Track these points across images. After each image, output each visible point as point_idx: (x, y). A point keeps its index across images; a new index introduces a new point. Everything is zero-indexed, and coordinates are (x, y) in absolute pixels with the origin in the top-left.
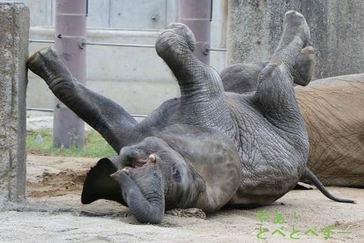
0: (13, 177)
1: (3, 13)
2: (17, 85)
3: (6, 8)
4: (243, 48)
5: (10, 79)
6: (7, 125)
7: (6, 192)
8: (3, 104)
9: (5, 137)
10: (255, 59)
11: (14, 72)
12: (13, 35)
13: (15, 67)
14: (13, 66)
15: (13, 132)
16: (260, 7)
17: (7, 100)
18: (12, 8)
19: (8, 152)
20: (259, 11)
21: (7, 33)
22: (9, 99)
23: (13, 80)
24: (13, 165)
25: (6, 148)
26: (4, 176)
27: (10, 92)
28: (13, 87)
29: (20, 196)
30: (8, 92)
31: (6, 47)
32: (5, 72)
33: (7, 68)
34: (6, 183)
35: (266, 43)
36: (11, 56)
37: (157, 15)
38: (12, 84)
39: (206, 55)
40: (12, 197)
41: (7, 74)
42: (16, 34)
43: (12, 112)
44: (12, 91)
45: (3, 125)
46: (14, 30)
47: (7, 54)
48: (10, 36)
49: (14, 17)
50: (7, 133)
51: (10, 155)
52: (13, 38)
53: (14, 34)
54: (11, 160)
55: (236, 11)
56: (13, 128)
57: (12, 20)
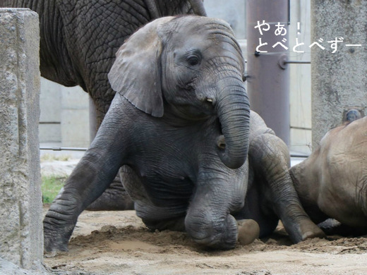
0: (25, 237)
1: (3, 24)
2: (25, 117)
3: (6, 17)
4: (332, 59)
5: (16, 109)
6: (14, 170)
7: (18, 257)
8: (8, 142)
9: (12, 185)
10: (347, 72)
11: (20, 101)
12: (17, 52)
13: (21, 93)
14: (19, 92)
15: (23, 178)
16: (352, 4)
17: (13, 137)
18: (15, 17)
19: (17, 205)
20: (351, 9)
21: (9, 50)
22: (16, 136)
23: (20, 111)
24: (26, 220)
25: (15, 200)
26: (13, 236)
27: (17, 126)
28: (20, 120)
29: (35, 262)
30: (14, 126)
31: (8, 68)
32: (9, 101)
33: (12, 96)
34: (16, 245)
35: (361, 51)
36: (16, 80)
37: (234, 21)
38: (19, 115)
39: (283, 69)
40: (25, 262)
41: (12, 103)
42: (21, 51)
43: (20, 153)
44: (20, 125)
45: (10, 170)
46: (18, 45)
47: (11, 77)
48: (13, 54)
49: (18, 28)
50: (15, 180)
51: (20, 209)
52: (18, 56)
53: (19, 51)
54: (22, 215)
55: (321, 10)
56: (23, 174)
57: (15, 33)
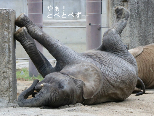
0: (11, 91)
1: (3, 14)
2: (11, 48)
3: (4, 12)
5: (8, 45)
6: (7, 67)
7: (8, 98)
8: (5, 57)
9: (6, 72)
11: (9, 42)
12: (8, 24)
13: (10, 39)
14: (9, 39)
15: (10, 70)
16: (125, 6)
17: (6, 55)
18: (7, 11)
19: (8, 80)
21: (5, 23)
22: (7, 55)
23: (9, 45)
24: (11, 85)
25: (7, 78)
26: (7, 91)
27: (8, 51)
28: (9, 49)
29: (14, 100)
30: (7, 51)
31: (5, 30)
32: (5, 42)
33: (6, 40)
34: (8, 94)
35: (128, 23)
36: (8, 34)
37: (76, 12)
38: (9, 47)
39: (100, 30)
40: (11, 100)
41: (6, 43)
42: (10, 24)
43: (9, 61)
45: (5, 67)
46: (8, 22)
47: (6, 33)
48: (7, 25)
49: (8, 16)
50: (7, 70)
51: (9, 81)
53: (9, 24)
54: (9, 83)
55: (113, 8)
56: (10, 68)
57: (7, 17)
